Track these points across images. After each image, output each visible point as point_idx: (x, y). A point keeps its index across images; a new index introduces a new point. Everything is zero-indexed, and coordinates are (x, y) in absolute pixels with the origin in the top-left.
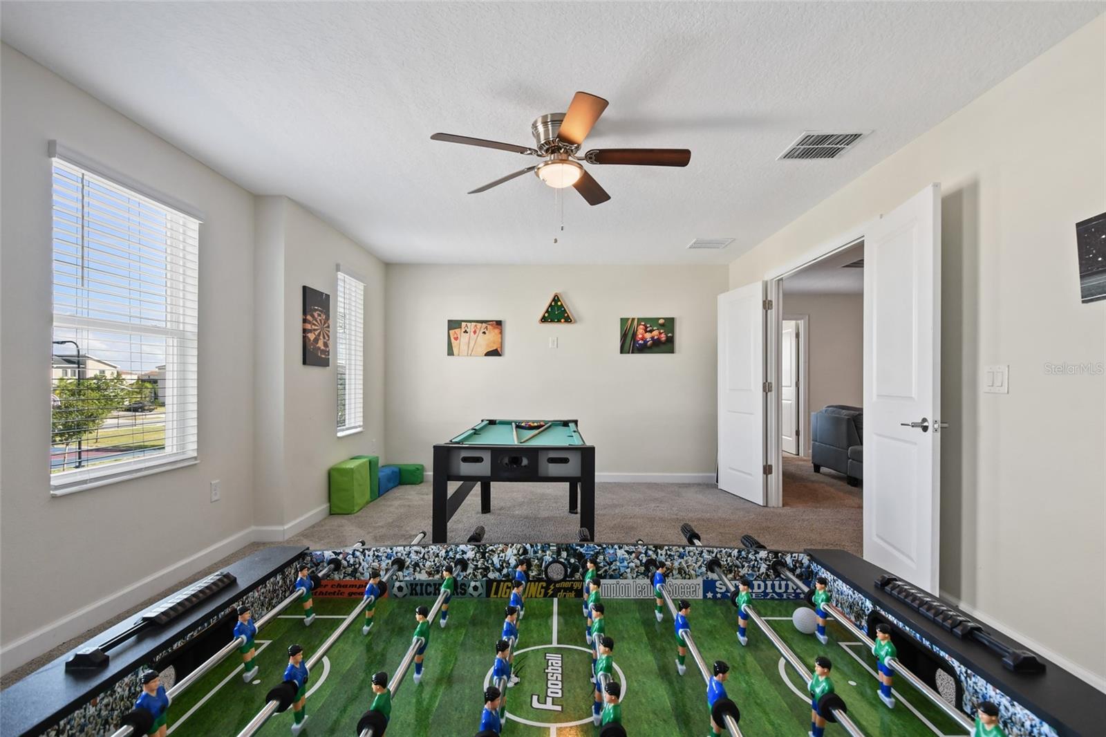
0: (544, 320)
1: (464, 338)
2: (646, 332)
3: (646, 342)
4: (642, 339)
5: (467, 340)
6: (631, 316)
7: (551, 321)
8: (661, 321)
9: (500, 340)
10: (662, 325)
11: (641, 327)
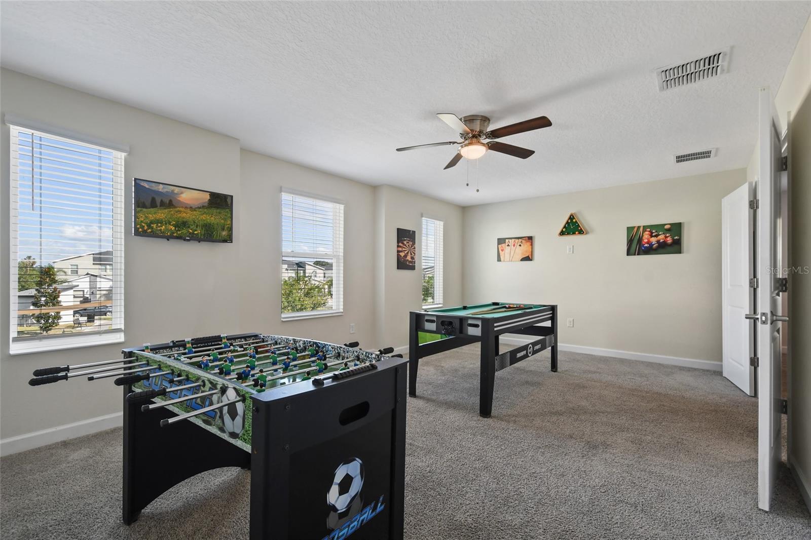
0: (562, 233)
1: (507, 250)
2: (652, 236)
3: (651, 245)
4: (647, 243)
5: (509, 250)
6: (637, 225)
7: (568, 234)
8: (667, 227)
9: (531, 250)
10: (669, 230)
11: (647, 233)
